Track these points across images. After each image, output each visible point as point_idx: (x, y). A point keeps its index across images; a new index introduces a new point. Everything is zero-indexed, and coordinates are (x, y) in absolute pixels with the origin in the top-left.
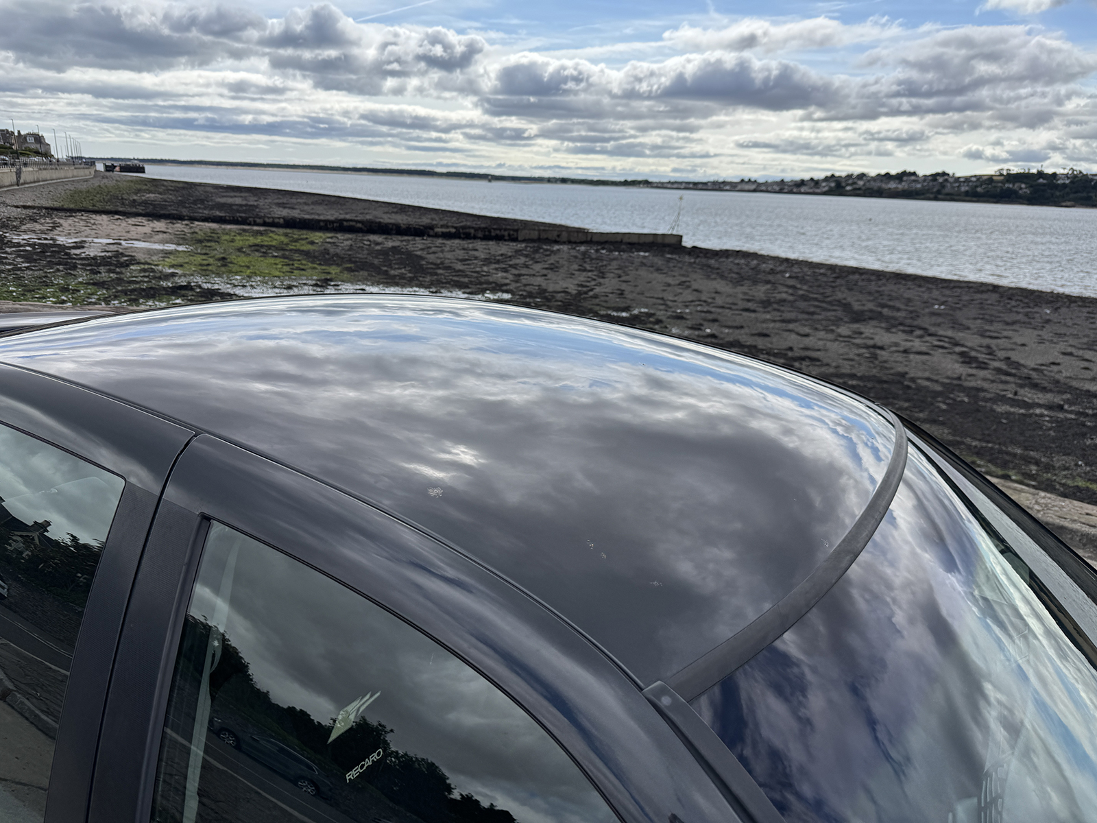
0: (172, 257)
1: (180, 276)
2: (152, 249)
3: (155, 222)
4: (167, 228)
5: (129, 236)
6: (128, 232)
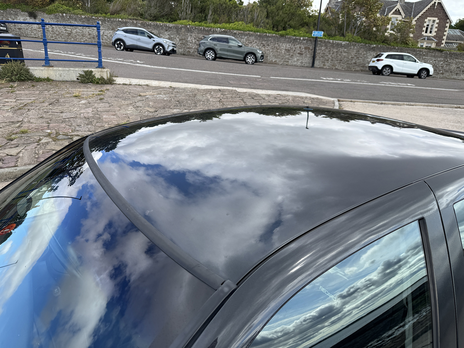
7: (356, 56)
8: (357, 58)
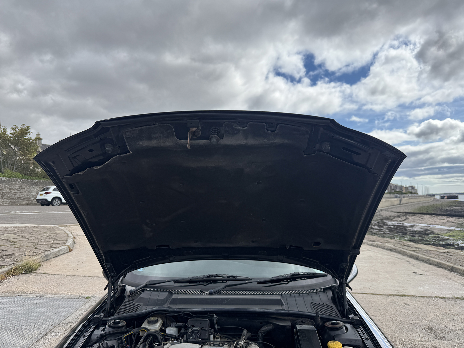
0: (451, 232)
1: (451, 240)
2: (443, 229)
3: (450, 218)
4: (455, 221)
5: (435, 223)
6: (436, 222)
7: (19, 191)
8: (20, 193)
